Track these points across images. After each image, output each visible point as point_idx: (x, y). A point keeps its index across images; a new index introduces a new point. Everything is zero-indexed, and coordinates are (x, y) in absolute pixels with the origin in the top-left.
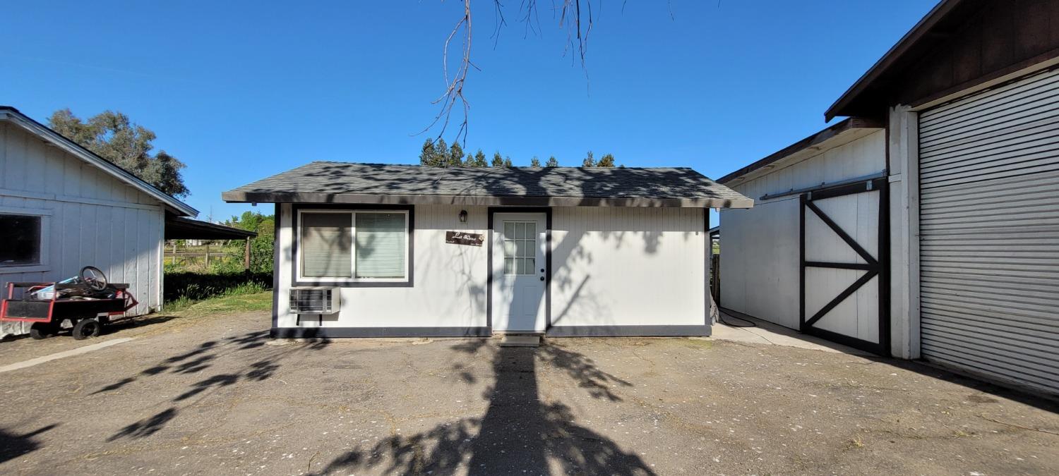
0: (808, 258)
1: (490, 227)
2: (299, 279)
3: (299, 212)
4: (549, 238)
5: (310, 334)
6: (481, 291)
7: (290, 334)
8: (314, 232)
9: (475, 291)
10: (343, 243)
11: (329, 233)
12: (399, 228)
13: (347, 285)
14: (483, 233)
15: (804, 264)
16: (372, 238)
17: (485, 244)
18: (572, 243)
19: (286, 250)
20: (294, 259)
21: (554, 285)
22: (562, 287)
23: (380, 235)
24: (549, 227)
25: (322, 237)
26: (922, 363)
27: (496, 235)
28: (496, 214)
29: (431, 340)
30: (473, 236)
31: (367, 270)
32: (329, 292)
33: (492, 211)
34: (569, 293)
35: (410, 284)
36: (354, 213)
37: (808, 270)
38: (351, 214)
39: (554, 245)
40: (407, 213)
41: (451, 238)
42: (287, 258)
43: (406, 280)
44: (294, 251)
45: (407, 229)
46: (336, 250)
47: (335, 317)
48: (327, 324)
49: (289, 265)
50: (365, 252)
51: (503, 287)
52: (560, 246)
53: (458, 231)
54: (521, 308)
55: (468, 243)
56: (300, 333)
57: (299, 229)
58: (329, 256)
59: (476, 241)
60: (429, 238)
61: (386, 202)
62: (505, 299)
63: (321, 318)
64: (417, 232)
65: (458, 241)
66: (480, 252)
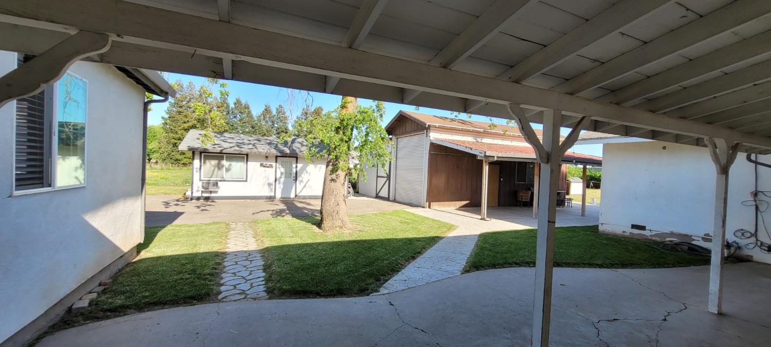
0: (378, 175)
1: (276, 162)
2: (202, 178)
3: (203, 154)
4: (296, 167)
5: (207, 199)
6: (272, 184)
7: (198, 199)
8: (207, 162)
9: (270, 185)
10: (219, 167)
11: (214, 162)
12: (243, 161)
13: (221, 181)
14: (274, 164)
15: (378, 177)
16: (231, 165)
17: (274, 168)
18: (303, 169)
19: (196, 168)
20: (200, 172)
21: (298, 182)
22: (300, 183)
23: (234, 163)
24: (297, 163)
25: (211, 164)
26: (395, 201)
27: (278, 165)
28: (278, 158)
29: (253, 200)
30: (270, 165)
31: (227, 176)
32: (217, 183)
33: (277, 157)
34: (302, 185)
35: (246, 181)
36: (225, 155)
38: (223, 156)
39: (298, 169)
40: (245, 156)
41: (261, 165)
42: (197, 172)
43: (245, 179)
44: (200, 169)
45: (245, 162)
46: (216, 169)
47: (216, 192)
48: (213, 195)
49: (199, 173)
50: (228, 170)
51: (279, 183)
52: (300, 169)
53: (264, 163)
54: (286, 189)
55: (268, 167)
56: (202, 198)
57: (202, 161)
58: (214, 171)
59: (271, 166)
60: (254, 166)
61: (241, 153)
62: (280, 187)
63: (211, 192)
64: (249, 163)
65: (264, 166)
66: (272, 170)
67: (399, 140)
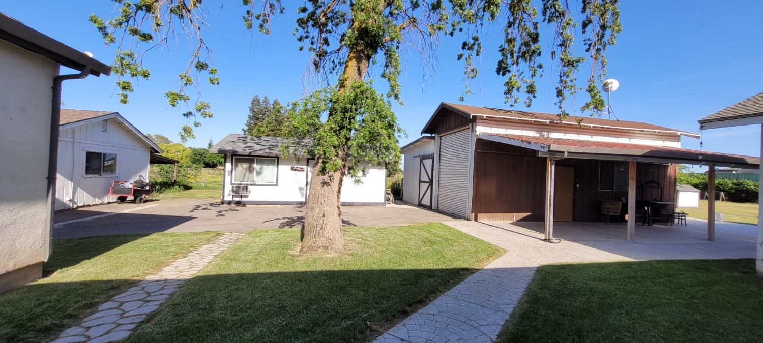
0: (421, 180)
1: (308, 165)
2: (234, 182)
3: (234, 157)
5: (238, 203)
6: (303, 189)
7: (229, 203)
8: (239, 165)
9: (301, 189)
10: (251, 170)
11: (245, 165)
12: (273, 164)
13: (251, 185)
14: (305, 167)
15: (420, 182)
16: (262, 168)
17: (305, 171)
19: (228, 172)
20: (232, 175)
23: (265, 167)
25: (243, 167)
26: (438, 211)
27: (309, 168)
28: (310, 160)
29: (284, 206)
30: (301, 168)
31: (258, 180)
32: (247, 187)
33: (308, 159)
35: (277, 185)
36: (256, 158)
37: (421, 184)
38: (254, 159)
40: (276, 159)
41: (292, 169)
42: (229, 175)
43: (275, 183)
44: (232, 172)
45: (276, 165)
46: (248, 172)
47: (247, 197)
48: (244, 199)
49: (230, 177)
50: (259, 173)
53: (295, 166)
55: (299, 171)
56: (233, 203)
57: (234, 164)
58: (245, 174)
59: (302, 170)
60: (285, 169)
61: (271, 155)
63: (242, 197)
64: (280, 166)
65: (295, 170)
66: (304, 174)
67: (443, 138)
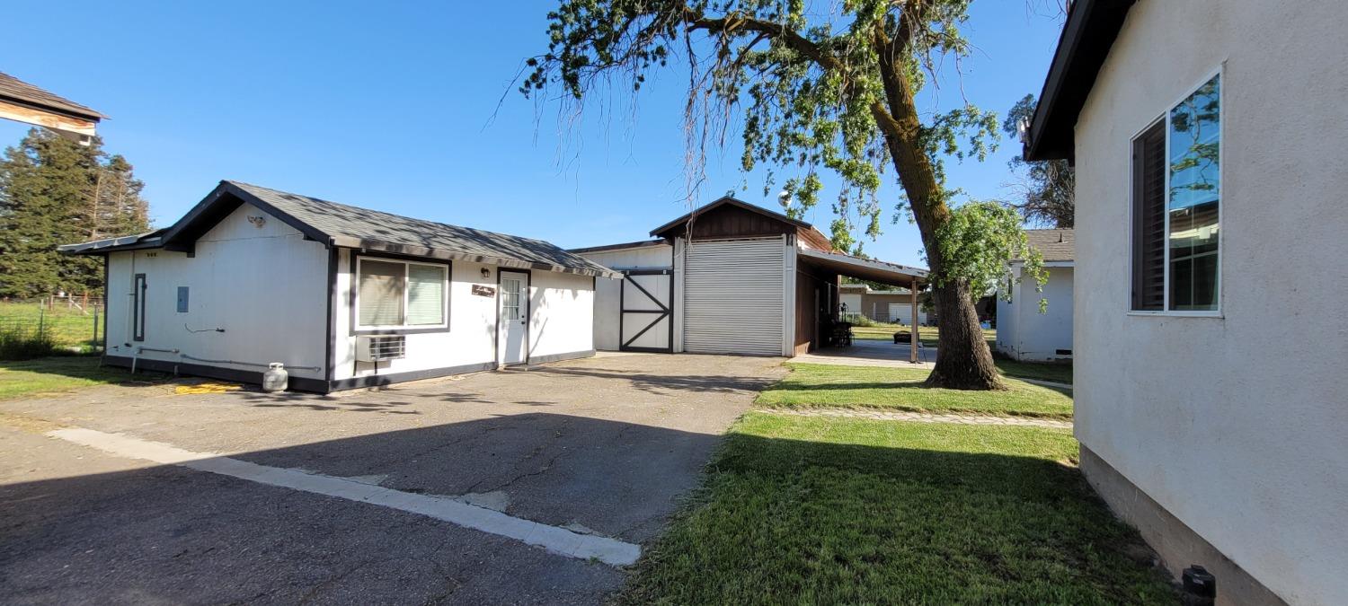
0: (625, 308)
1: (498, 282)
2: (358, 328)
3: (359, 259)
4: (529, 292)
5: (368, 383)
8: (369, 279)
10: (396, 291)
11: (383, 282)
12: (442, 279)
14: (494, 286)
15: (623, 311)
16: (418, 289)
17: (496, 293)
18: (540, 294)
20: (352, 304)
21: (532, 324)
22: (535, 326)
23: (423, 284)
24: (529, 284)
25: (377, 284)
27: (501, 288)
28: (501, 274)
30: (489, 289)
33: (500, 270)
34: (539, 327)
35: (447, 330)
36: (407, 263)
37: (625, 315)
38: (404, 265)
39: (532, 296)
40: (447, 266)
41: (475, 289)
42: (344, 306)
43: (445, 325)
44: (352, 297)
45: (446, 280)
46: (387, 300)
47: (387, 364)
48: (381, 372)
49: (348, 312)
51: (503, 327)
53: (480, 285)
55: (487, 294)
57: (358, 276)
58: (380, 305)
59: (492, 292)
60: (461, 289)
62: (504, 335)
63: (377, 365)
64: (453, 283)
65: (482, 294)
66: (492, 301)
